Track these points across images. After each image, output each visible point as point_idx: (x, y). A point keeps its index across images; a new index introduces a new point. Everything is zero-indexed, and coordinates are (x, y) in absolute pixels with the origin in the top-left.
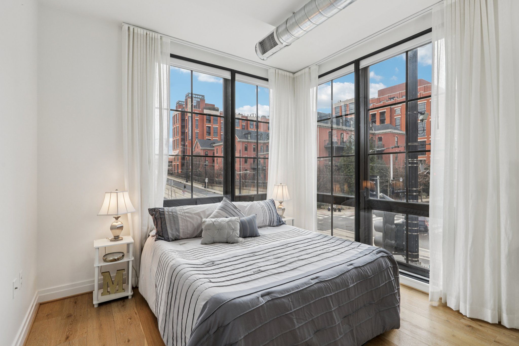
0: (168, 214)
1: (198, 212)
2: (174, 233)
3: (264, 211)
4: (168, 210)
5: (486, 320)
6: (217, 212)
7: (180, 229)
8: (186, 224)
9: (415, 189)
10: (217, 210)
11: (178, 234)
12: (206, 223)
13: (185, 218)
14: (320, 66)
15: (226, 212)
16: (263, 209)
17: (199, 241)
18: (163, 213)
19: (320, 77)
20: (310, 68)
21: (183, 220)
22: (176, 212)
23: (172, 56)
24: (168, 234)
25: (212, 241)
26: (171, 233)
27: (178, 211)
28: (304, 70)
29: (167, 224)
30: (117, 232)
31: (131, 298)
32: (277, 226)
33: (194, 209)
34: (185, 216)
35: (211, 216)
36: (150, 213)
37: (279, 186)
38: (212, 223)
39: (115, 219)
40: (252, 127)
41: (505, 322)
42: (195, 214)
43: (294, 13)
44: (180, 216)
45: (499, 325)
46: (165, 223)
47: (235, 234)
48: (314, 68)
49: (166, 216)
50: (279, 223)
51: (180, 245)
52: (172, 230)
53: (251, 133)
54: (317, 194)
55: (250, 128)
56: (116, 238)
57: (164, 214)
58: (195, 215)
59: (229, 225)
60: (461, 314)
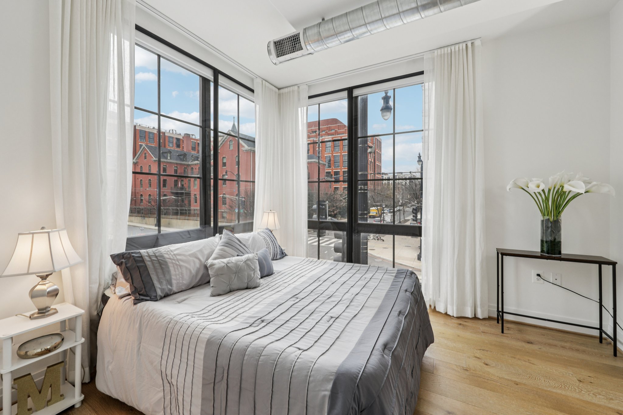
0: (149, 259)
1: (194, 252)
2: (164, 287)
3: (267, 243)
4: (149, 254)
5: (467, 316)
6: (222, 249)
7: (173, 280)
8: (180, 271)
9: (366, 212)
10: (218, 248)
11: (169, 287)
12: (216, 266)
13: (177, 263)
14: (309, 87)
15: (232, 249)
16: (265, 240)
17: (207, 291)
18: (140, 259)
19: (310, 97)
20: (299, 87)
21: (176, 267)
22: (162, 256)
23: (138, 28)
24: (155, 291)
25: (228, 290)
26: (159, 288)
27: (164, 253)
28: (292, 87)
29: (151, 275)
30: (45, 302)
31: (81, 406)
32: (280, 259)
33: (186, 248)
34: (178, 260)
35: (214, 256)
36: (115, 262)
37: (269, 213)
38: (226, 266)
39: (40, 279)
40: (171, 145)
41: (480, 316)
42: (190, 255)
43: (323, 19)
44: (170, 260)
45: (475, 318)
46: (149, 275)
47: (257, 276)
48: (304, 88)
49: (149, 264)
50: (282, 255)
51: (179, 303)
52: (161, 283)
53: (171, 152)
54: (308, 221)
55: (169, 146)
56: (43, 312)
57: (143, 261)
58: (190, 257)
59: (248, 265)
60: (449, 315)
